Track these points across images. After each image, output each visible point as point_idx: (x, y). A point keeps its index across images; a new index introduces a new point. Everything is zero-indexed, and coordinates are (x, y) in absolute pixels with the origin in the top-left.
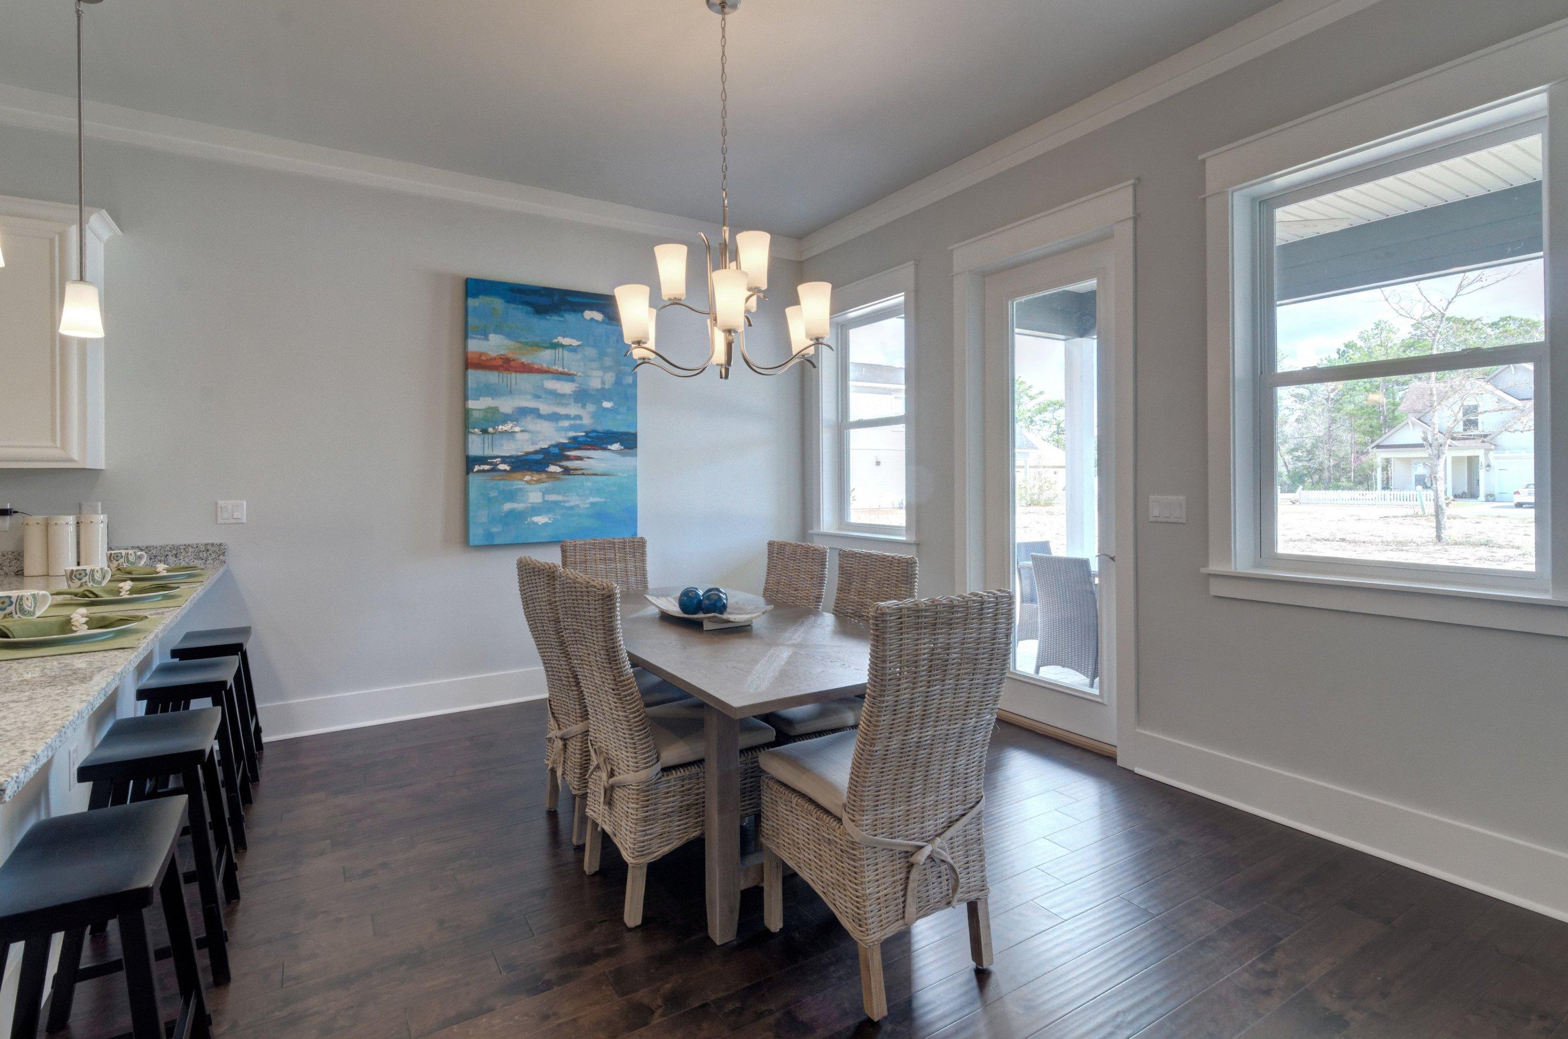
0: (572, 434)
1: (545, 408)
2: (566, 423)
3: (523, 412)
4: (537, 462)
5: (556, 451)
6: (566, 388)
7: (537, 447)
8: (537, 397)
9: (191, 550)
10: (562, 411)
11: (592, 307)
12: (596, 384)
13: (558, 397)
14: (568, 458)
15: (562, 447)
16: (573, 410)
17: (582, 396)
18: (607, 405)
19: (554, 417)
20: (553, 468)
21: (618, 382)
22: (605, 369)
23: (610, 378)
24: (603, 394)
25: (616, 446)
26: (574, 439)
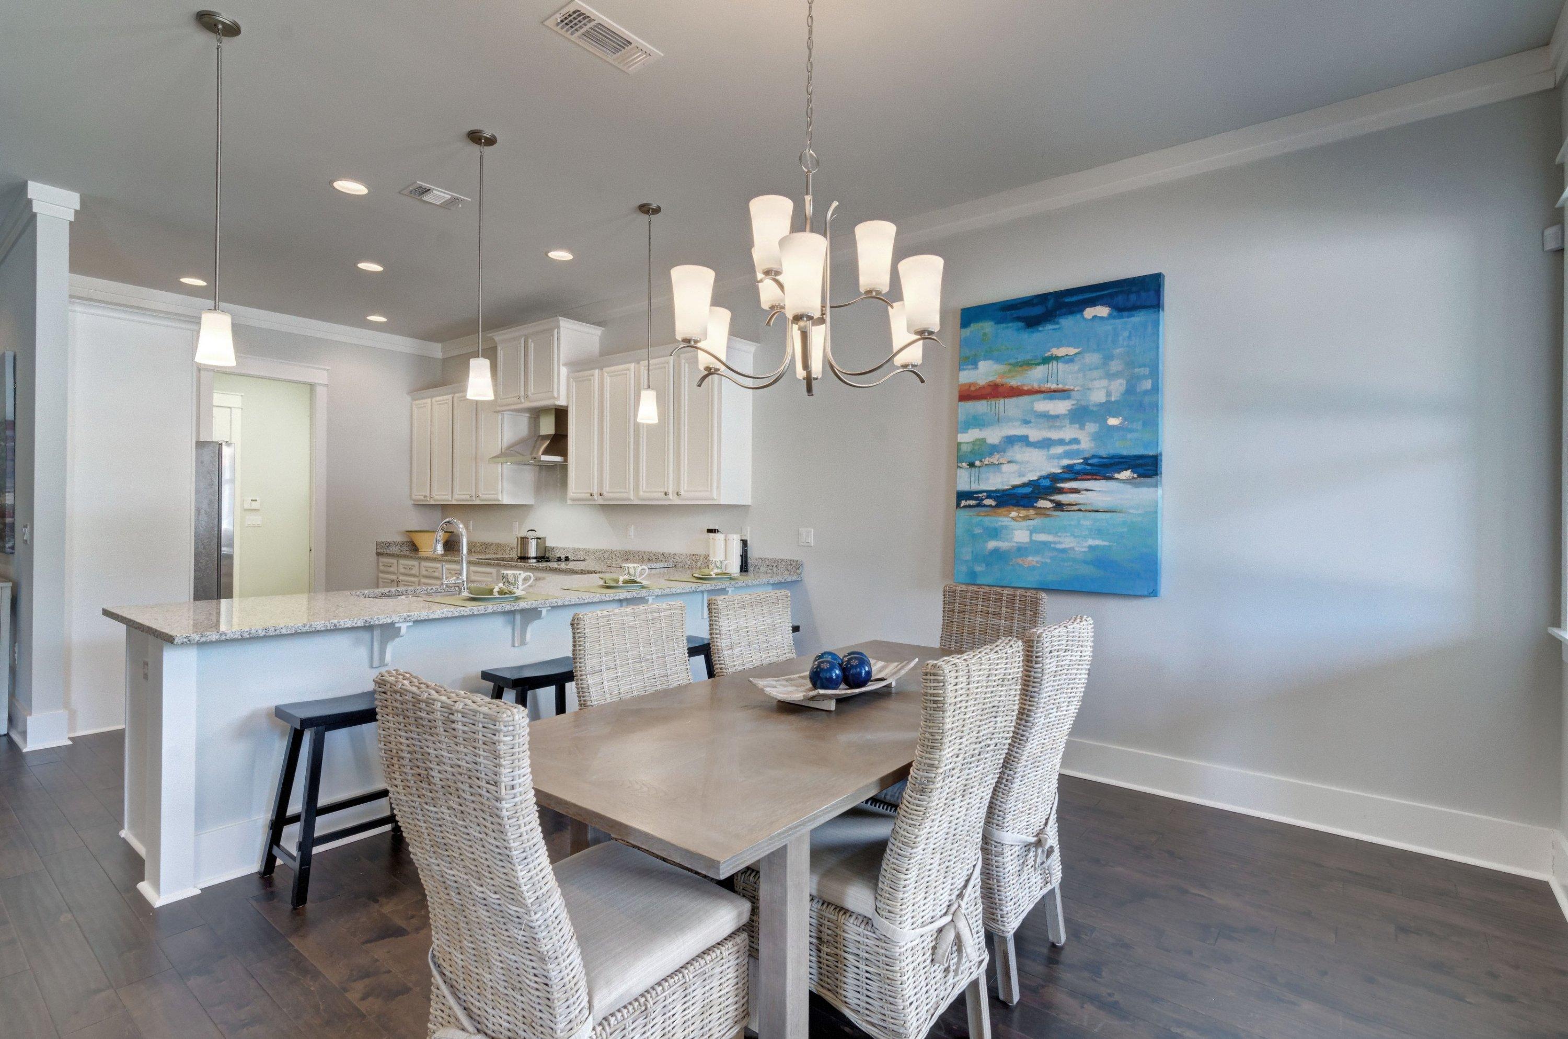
0: (1066, 462)
1: (1035, 434)
2: (1059, 450)
3: (1011, 441)
4: (1025, 496)
5: (1047, 483)
6: (1061, 407)
7: (1025, 480)
8: (1026, 422)
9: (784, 563)
10: (1055, 435)
11: (1092, 303)
12: (1098, 397)
13: (1050, 419)
14: (1061, 491)
15: (1054, 478)
16: (1068, 433)
17: (1080, 415)
18: (1113, 421)
19: (1046, 444)
20: (1042, 503)
21: (1130, 390)
22: (1111, 376)
23: (1118, 387)
24: (1109, 408)
25: (1126, 474)
26: (1069, 469)
